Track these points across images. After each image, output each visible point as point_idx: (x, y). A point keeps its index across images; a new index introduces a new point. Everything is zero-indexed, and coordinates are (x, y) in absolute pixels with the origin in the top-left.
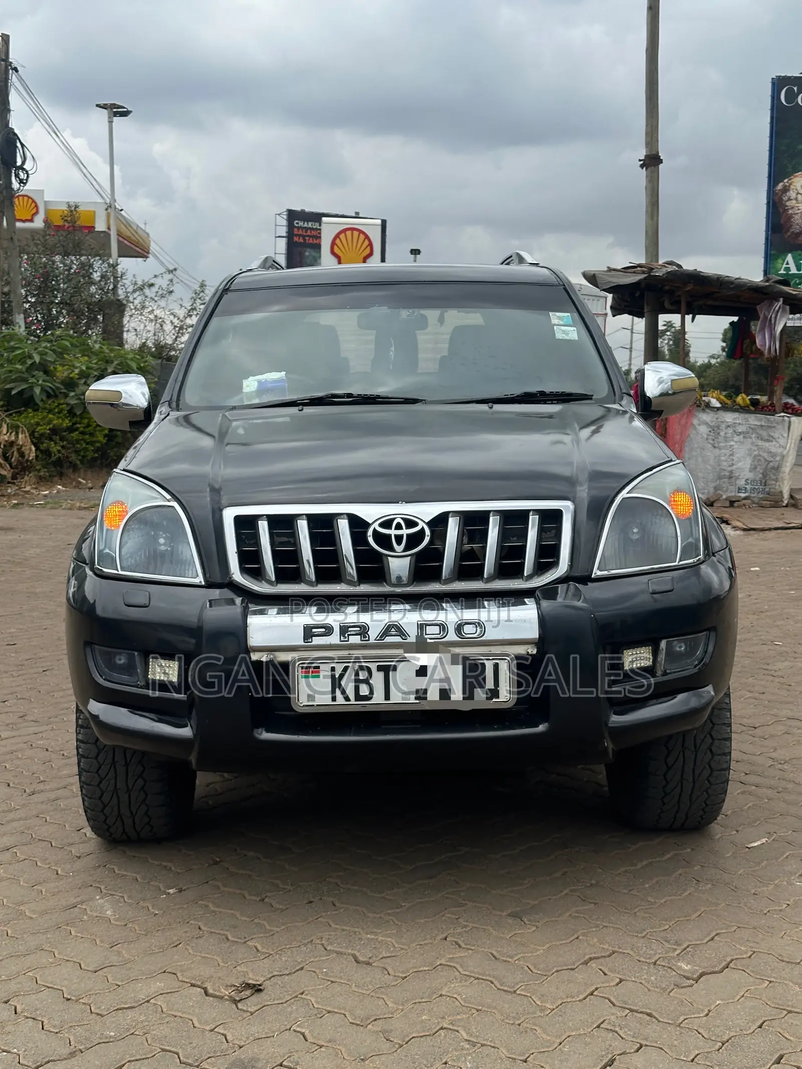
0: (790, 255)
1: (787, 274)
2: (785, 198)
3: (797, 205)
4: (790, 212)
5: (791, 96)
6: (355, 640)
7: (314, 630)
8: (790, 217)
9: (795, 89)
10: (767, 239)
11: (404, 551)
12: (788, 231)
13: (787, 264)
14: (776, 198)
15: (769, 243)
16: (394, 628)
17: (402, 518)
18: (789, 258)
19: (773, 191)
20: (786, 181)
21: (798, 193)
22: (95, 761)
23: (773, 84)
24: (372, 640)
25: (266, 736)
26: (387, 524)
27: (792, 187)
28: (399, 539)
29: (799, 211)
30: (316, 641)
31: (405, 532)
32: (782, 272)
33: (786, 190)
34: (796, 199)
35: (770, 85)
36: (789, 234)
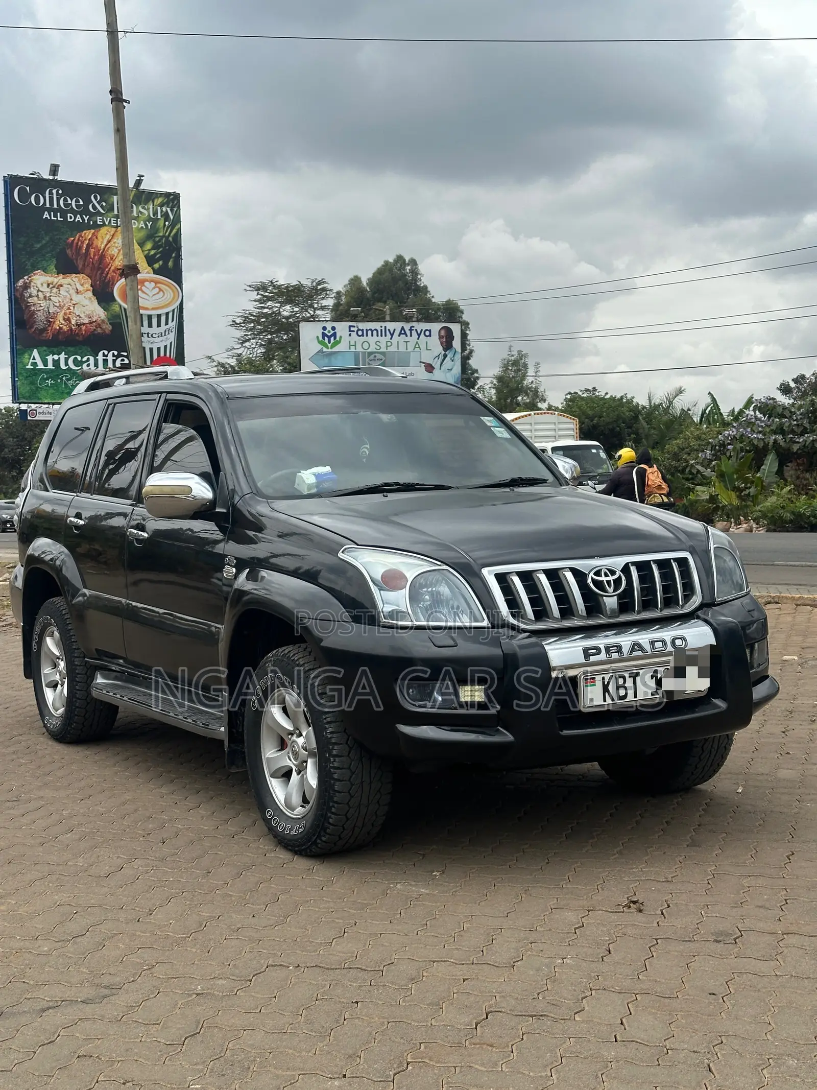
0: (35, 350)
1: (34, 369)
2: (27, 295)
3: (39, 302)
4: (33, 308)
5: (23, 196)
6: (615, 656)
7: (589, 651)
8: (33, 313)
9: (28, 188)
10: (11, 333)
11: (614, 592)
12: (32, 327)
13: (34, 359)
14: (18, 295)
15: (15, 340)
16: (636, 646)
17: (607, 569)
18: (35, 353)
19: (14, 288)
20: (25, 278)
21: (39, 291)
22: (348, 783)
23: (5, 182)
24: (625, 656)
25: (566, 732)
26: (598, 573)
27: (32, 284)
28: (609, 582)
29: (41, 308)
30: (592, 658)
31: (611, 578)
32: (29, 366)
33: (26, 286)
34: (37, 296)
35: (2, 182)
36: (33, 330)
